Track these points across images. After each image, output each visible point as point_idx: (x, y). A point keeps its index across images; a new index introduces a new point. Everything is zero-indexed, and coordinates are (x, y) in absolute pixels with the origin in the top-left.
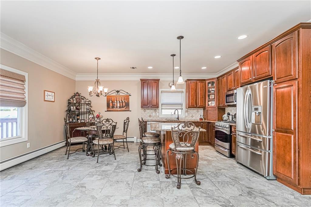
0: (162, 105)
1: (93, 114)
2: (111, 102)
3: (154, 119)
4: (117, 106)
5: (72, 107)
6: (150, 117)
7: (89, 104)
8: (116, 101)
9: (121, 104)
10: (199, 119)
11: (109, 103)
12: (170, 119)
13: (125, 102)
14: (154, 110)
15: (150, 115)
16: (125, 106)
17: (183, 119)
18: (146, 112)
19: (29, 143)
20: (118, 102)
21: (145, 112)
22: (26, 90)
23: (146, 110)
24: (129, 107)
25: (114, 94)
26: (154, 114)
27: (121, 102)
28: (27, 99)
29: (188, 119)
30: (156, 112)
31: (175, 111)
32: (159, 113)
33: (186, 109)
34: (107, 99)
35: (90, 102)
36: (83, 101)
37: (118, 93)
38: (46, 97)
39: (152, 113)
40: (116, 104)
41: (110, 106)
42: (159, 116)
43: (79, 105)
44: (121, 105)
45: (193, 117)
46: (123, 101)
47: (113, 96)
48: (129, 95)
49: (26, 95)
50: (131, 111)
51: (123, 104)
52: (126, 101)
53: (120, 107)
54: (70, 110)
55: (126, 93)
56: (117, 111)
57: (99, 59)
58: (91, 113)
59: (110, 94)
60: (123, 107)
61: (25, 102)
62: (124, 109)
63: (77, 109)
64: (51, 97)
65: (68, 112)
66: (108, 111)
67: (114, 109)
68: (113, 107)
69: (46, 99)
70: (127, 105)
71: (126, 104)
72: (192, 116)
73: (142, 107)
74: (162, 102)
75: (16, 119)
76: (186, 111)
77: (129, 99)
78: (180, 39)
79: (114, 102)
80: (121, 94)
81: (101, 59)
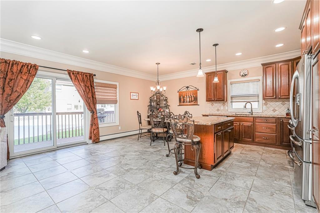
0: (231, 97)
1: (169, 108)
2: (182, 97)
3: (222, 113)
4: (187, 101)
5: (152, 103)
6: (218, 111)
7: (166, 100)
8: (186, 97)
9: (190, 98)
10: (285, 115)
11: (181, 99)
12: (242, 114)
13: (193, 96)
14: (222, 104)
15: (218, 109)
16: (193, 101)
17: (260, 114)
18: (214, 105)
19: (120, 127)
20: (188, 97)
21: (212, 106)
22: (118, 94)
23: (214, 104)
24: (197, 102)
25: (185, 90)
26: (222, 108)
27: (190, 96)
28: (118, 99)
29: (268, 114)
30: (225, 106)
31: (246, 104)
32: (228, 106)
33: (264, 102)
34: (179, 95)
35: (166, 99)
36: (162, 97)
37: (187, 88)
38: (132, 97)
39: (220, 107)
40: (186, 99)
41: (182, 101)
42: (228, 110)
43: (159, 102)
44: (190, 100)
45: (274, 112)
46: (192, 96)
47: (184, 92)
48: (197, 90)
49: (118, 96)
50: (199, 105)
51: (192, 99)
52: (195, 96)
53: (189, 102)
54: (151, 105)
55: (194, 88)
56: (187, 105)
57: (159, 64)
58: (167, 108)
59: (181, 90)
60: (192, 102)
61: (117, 101)
62: (193, 103)
63: (157, 104)
64: (135, 97)
65: (150, 107)
66: (180, 105)
67: (185, 104)
68: (184, 102)
69: (131, 98)
70: (196, 99)
71: (194, 98)
72: (274, 110)
73: (207, 101)
74: (231, 95)
75: (114, 112)
76: (264, 104)
77: (197, 93)
78: (200, 32)
79: (185, 97)
80: (191, 90)
81: (161, 63)
